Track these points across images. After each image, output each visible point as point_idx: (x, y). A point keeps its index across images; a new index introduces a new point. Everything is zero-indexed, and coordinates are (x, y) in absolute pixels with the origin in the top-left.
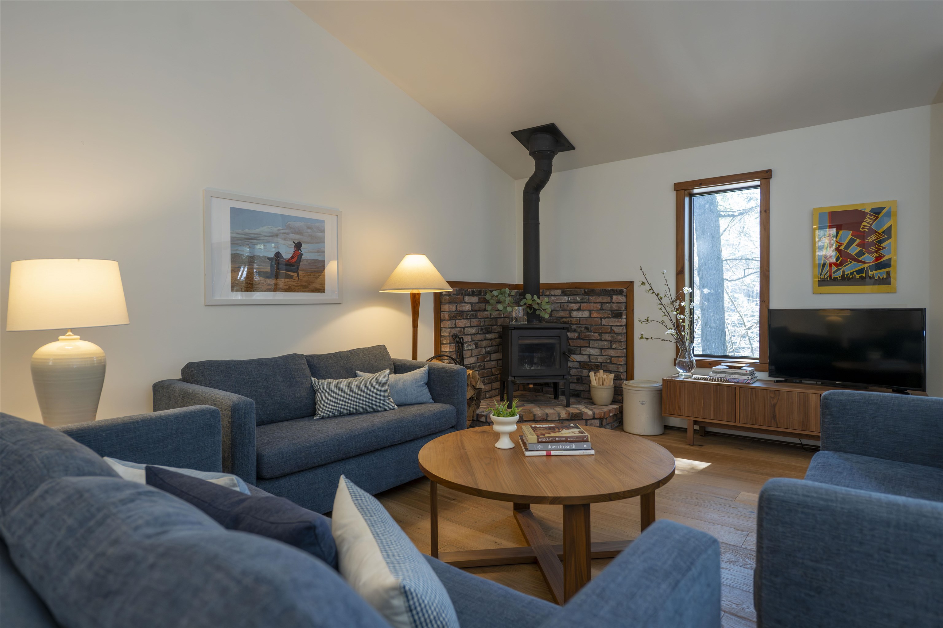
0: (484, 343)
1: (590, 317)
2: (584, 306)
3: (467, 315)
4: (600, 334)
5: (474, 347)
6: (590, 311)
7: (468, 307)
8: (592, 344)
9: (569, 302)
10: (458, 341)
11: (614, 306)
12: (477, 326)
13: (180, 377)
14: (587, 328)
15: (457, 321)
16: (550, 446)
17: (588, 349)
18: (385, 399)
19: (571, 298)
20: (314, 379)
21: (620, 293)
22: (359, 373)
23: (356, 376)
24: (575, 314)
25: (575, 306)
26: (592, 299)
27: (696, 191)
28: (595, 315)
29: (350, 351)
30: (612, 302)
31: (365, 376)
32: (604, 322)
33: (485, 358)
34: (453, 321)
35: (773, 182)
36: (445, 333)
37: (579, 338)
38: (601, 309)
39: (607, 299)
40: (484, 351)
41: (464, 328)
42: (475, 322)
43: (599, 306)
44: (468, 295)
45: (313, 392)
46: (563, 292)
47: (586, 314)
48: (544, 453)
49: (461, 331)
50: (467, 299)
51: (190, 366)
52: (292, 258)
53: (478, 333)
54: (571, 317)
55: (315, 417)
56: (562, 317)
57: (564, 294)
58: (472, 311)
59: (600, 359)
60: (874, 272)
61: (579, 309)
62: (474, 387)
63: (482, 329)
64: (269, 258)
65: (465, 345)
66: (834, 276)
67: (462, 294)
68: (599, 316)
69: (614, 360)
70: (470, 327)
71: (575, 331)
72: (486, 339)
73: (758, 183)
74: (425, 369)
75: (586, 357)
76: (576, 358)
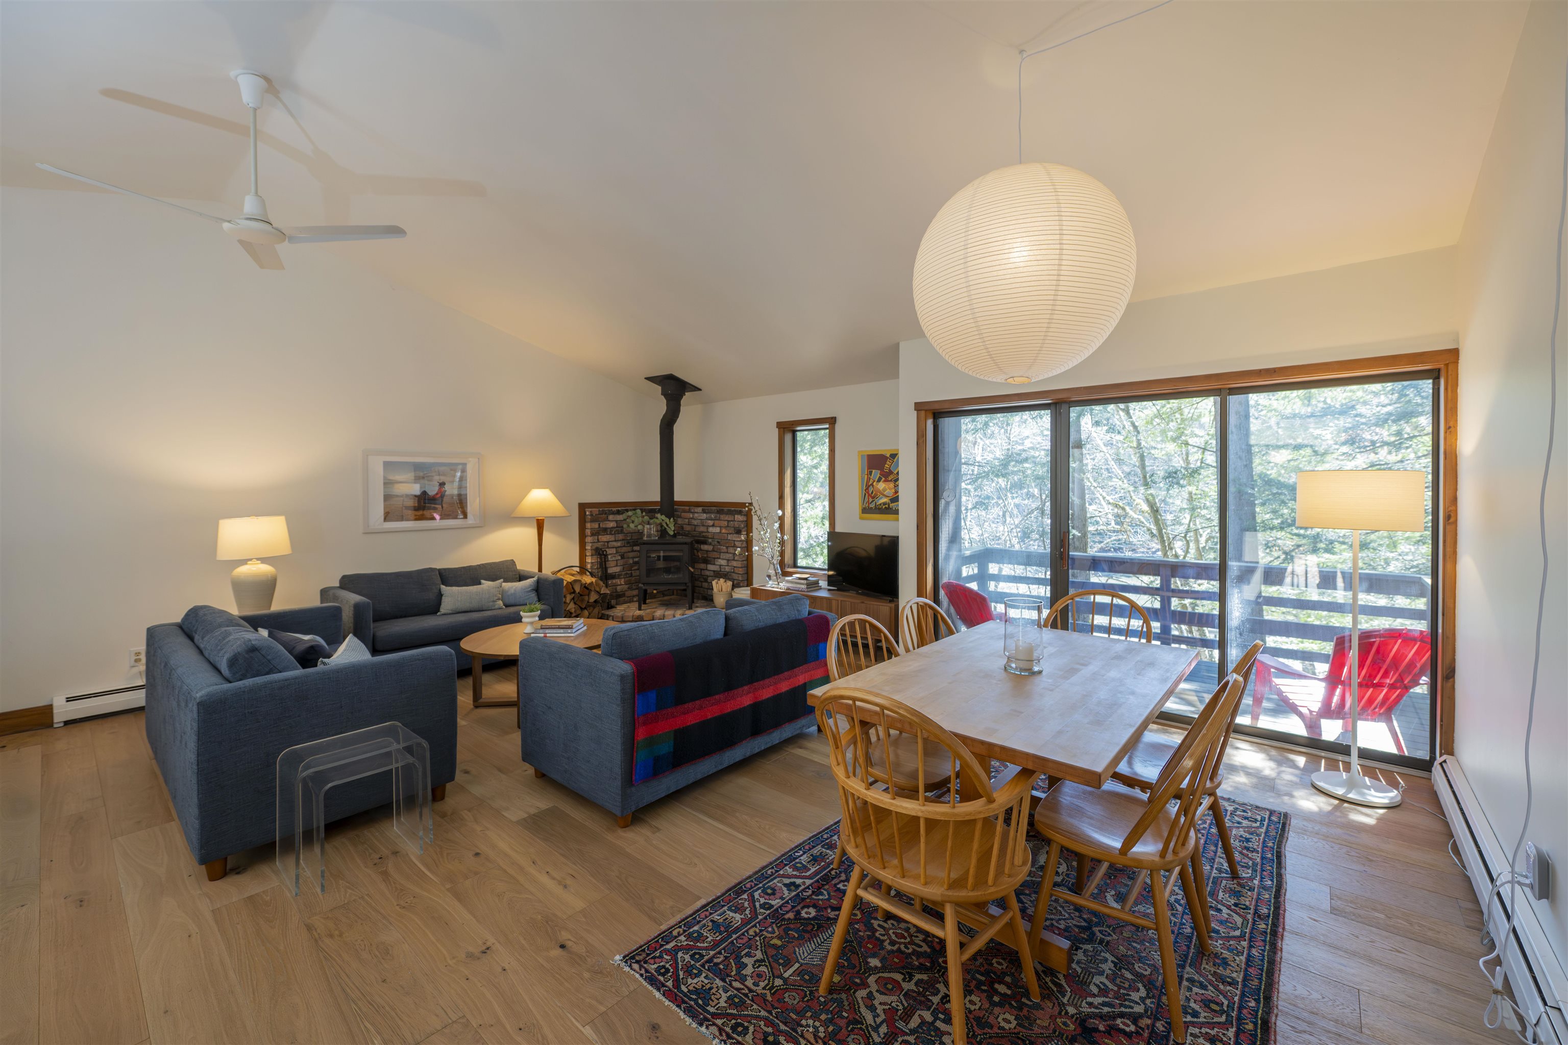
0: (631, 555)
1: (720, 532)
2: (717, 522)
3: (611, 531)
4: (727, 547)
5: (620, 558)
6: (720, 527)
7: (612, 525)
8: (723, 555)
9: (707, 519)
10: (600, 553)
11: (736, 524)
12: (623, 540)
13: (338, 585)
14: (718, 542)
15: (600, 537)
16: (547, 631)
17: (720, 560)
18: (494, 601)
19: (708, 515)
20: (443, 587)
21: (740, 513)
22: (483, 581)
23: (480, 584)
24: (711, 529)
25: (711, 523)
26: (722, 517)
27: (799, 428)
28: (724, 531)
29: (479, 566)
30: (734, 521)
31: (486, 584)
32: (730, 537)
33: (632, 567)
34: (596, 537)
35: (837, 426)
36: (588, 547)
37: (713, 551)
38: (728, 526)
39: (730, 518)
40: (631, 561)
41: (608, 542)
42: (621, 536)
43: (726, 523)
44: (613, 513)
45: (440, 595)
46: (703, 510)
47: (717, 530)
48: (542, 635)
49: (604, 545)
50: (611, 517)
51: (344, 577)
52: (437, 494)
53: (624, 546)
54: (708, 532)
55: (439, 614)
56: (703, 532)
57: (704, 512)
58: (617, 527)
59: (727, 569)
60: (893, 504)
61: (713, 526)
62: (598, 593)
63: (628, 543)
64: (416, 496)
65: (609, 557)
66: (871, 506)
67: (606, 514)
68: (727, 532)
69: (736, 570)
70: (615, 541)
71: (710, 544)
72: (633, 551)
73: (827, 426)
74: (535, 579)
75: (718, 567)
76: (711, 567)
